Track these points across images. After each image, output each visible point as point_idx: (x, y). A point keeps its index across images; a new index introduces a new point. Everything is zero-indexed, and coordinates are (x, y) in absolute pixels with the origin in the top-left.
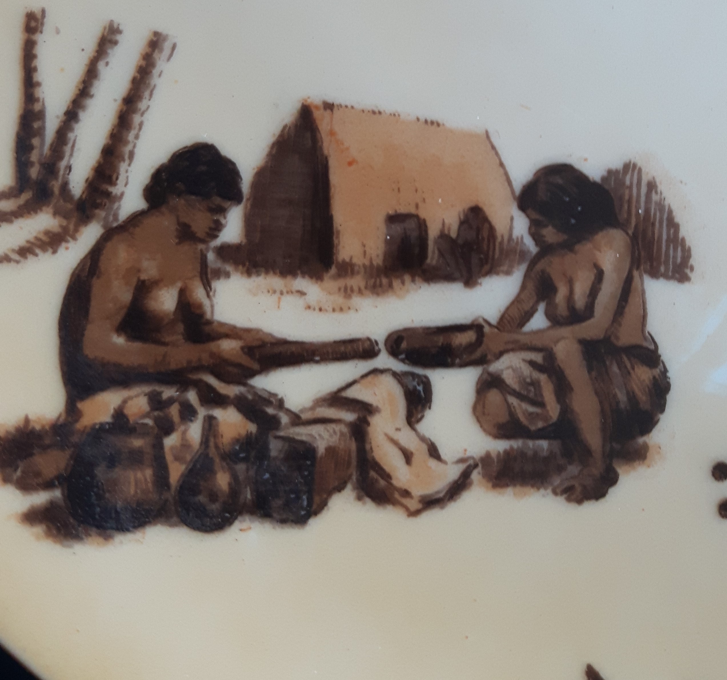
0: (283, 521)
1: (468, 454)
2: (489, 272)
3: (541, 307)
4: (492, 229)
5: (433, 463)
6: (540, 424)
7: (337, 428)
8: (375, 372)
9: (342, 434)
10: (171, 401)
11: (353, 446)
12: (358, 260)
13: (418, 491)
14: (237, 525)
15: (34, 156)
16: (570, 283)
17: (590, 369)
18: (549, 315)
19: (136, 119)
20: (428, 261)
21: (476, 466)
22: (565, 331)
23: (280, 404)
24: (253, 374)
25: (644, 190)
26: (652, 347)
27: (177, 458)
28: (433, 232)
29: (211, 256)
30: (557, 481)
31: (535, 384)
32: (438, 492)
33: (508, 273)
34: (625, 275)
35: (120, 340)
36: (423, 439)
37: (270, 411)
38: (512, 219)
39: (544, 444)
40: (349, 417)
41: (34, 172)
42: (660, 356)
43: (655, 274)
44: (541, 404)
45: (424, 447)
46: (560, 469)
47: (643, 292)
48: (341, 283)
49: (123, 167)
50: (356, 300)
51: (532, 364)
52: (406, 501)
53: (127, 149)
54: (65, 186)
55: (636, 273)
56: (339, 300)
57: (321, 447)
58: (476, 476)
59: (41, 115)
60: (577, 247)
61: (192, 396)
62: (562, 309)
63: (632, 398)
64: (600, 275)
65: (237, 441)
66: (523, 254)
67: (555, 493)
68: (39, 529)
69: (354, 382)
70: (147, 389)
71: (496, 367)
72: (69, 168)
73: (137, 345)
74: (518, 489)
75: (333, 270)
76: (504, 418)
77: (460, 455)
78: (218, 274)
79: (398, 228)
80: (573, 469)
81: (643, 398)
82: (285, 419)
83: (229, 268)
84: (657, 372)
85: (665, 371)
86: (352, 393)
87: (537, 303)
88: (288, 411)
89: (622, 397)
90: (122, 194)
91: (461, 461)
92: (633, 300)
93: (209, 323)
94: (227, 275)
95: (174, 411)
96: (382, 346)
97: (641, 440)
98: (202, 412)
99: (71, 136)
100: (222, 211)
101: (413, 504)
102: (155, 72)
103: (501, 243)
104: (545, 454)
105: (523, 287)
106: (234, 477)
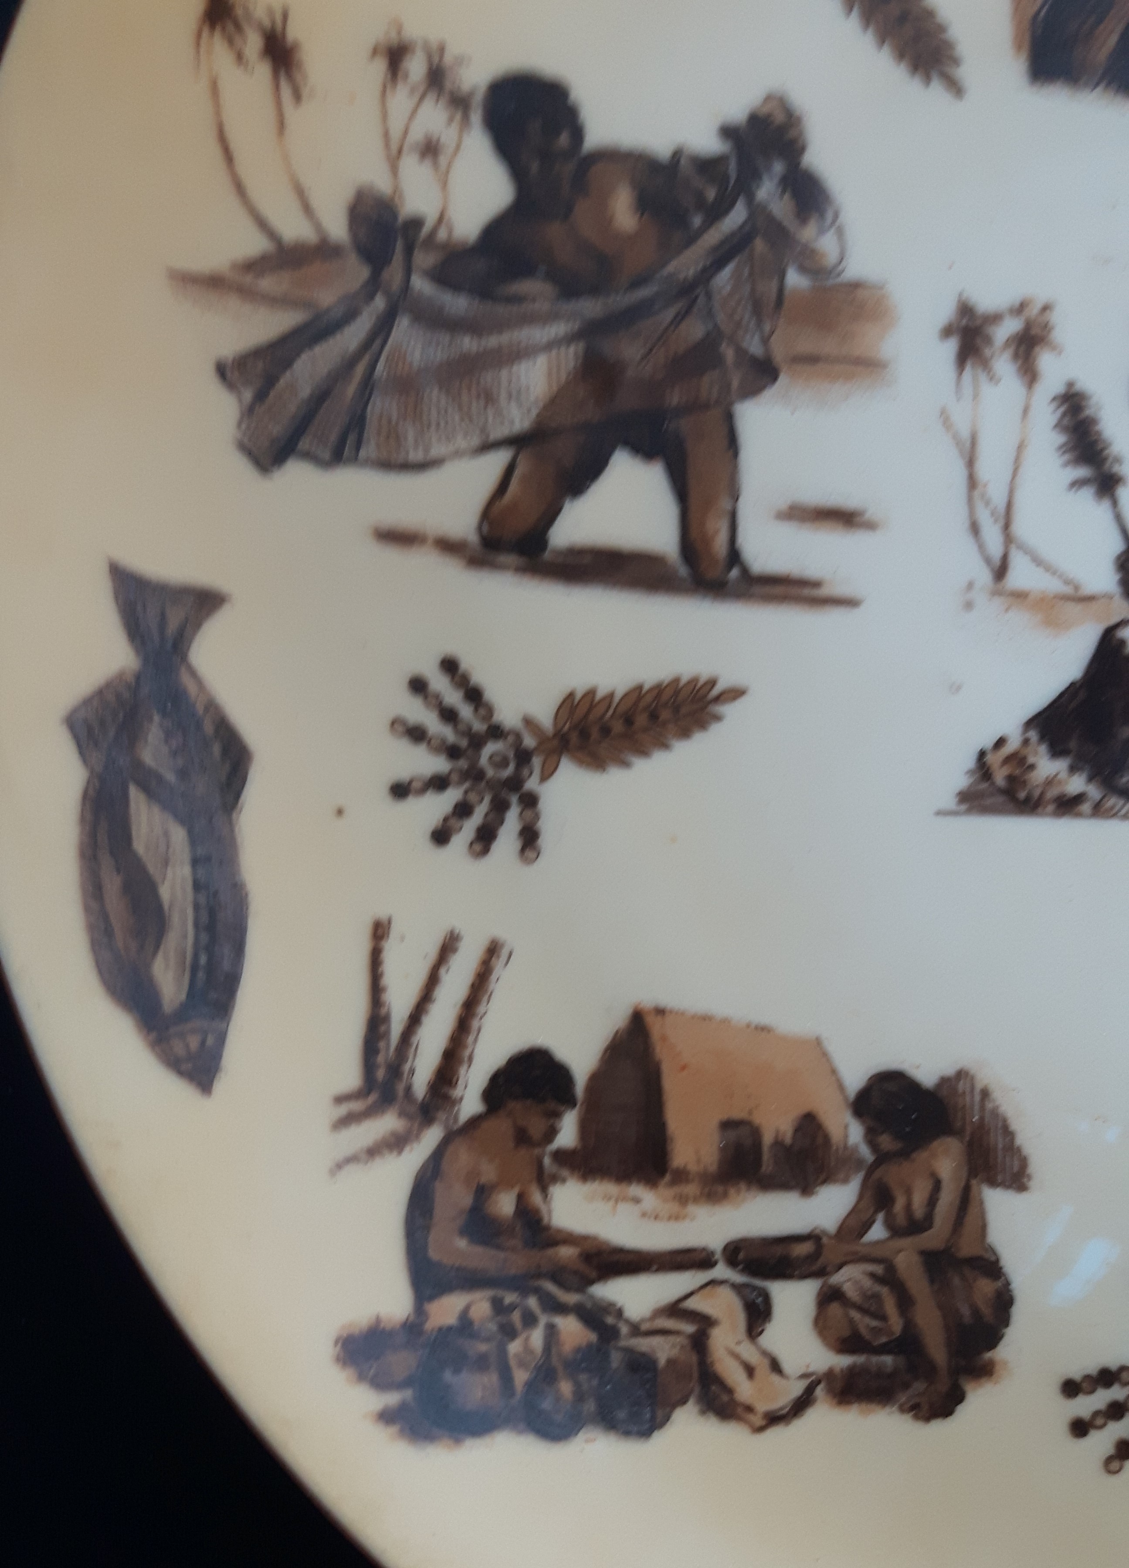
0: (627, 1433)
1: (811, 1370)
2: (824, 1182)
3: (880, 1217)
4: (827, 1138)
5: (775, 1378)
6: (884, 1339)
7: (679, 1340)
8: (712, 1283)
9: (682, 1347)
10: (512, 1307)
11: (694, 1359)
12: (693, 1167)
13: (763, 1407)
14: (582, 1435)
15: (381, 1059)
16: (909, 1192)
17: (932, 1281)
18: (889, 1224)
19: (475, 1024)
20: (764, 1168)
21: (818, 1382)
22: (905, 1242)
23: (619, 1313)
24: (592, 1282)
25: (977, 1098)
26: (993, 1259)
27: (522, 1364)
28: (768, 1139)
29: (547, 1161)
30: (903, 1398)
31: (876, 1297)
32: (781, 1409)
33: (845, 1181)
34: (963, 1184)
35: (462, 1243)
36: (765, 1353)
37: (610, 1320)
38: (846, 1127)
39: (888, 1360)
40: (690, 1328)
41: (380, 1074)
42: (1001, 1268)
43: (993, 1183)
44: (883, 1318)
45: (766, 1362)
46: (906, 1386)
47: (981, 1203)
48: (677, 1189)
49: (462, 1071)
50: (692, 1209)
51: (873, 1275)
52: (751, 1417)
53: (467, 1053)
54: (409, 1089)
55: (974, 1182)
56: (674, 1207)
57: (662, 1359)
58: (819, 1391)
59: (386, 1019)
60: (914, 1155)
61: (532, 1302)
62: (901, 1220)
63: (976, 1312)
64: (937, 1185)
65: (578, 1350)
66: (859, 1163)
67: (902, 1410)
68: (393, 1429)
69: (691, 1294)
70: (489, 1293)
71: (837, 1278)
72: (412, 1072)
73: (479, 1250)
74: (864, 1406)
75: (668, 1177)
76: (846, 1333)
77: (803, 1370)
78: (555, 1179)
79: (732, 1135)
80: (919, 1386)
81: (986, 1311)
82: (624, 1330)
83: (565, 1172)
84: (999, 1283)
85: (1008, 1284)
86: (692, 1304)
87: (876, 1212)
88: (627, 1321)
89: (966, 1311)
90: (461, 1099)
91: (804, 1376)
92: (972, 1211)
93: (548, 1228)
94: (564, 1181)
95: (516, 1317)
96: (718, 1255)
97: (988, 1355)
98: (543, 1320)
99: (415, 1040)
100: (557, 1115)
101: (758, 1421)
102: (493, 977)
103: (837, 1149)
104: (889, 1370)
105: (861, 1197)
106: (577, 1385)
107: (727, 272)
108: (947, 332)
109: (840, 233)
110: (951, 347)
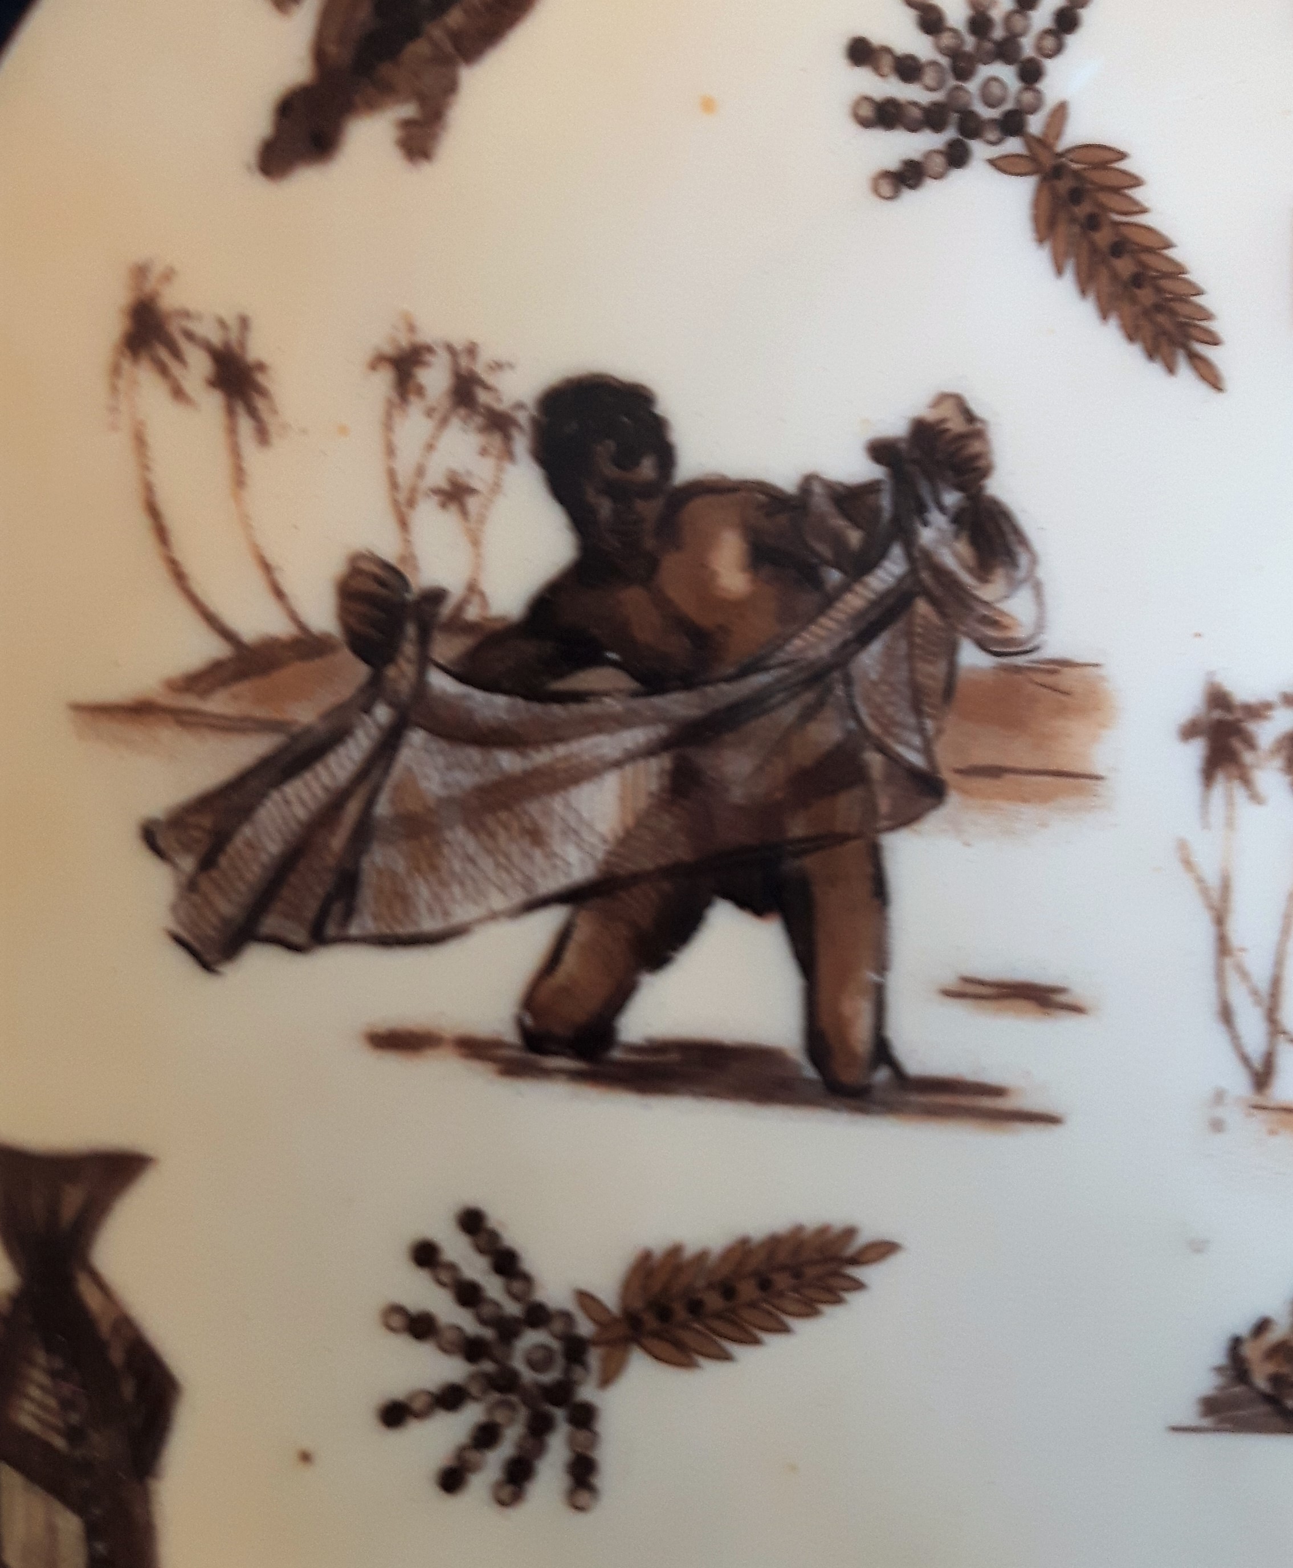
107: (876, 648)
108: (1190, 731)
109: (1038, 588)
110: (1195, 751)
